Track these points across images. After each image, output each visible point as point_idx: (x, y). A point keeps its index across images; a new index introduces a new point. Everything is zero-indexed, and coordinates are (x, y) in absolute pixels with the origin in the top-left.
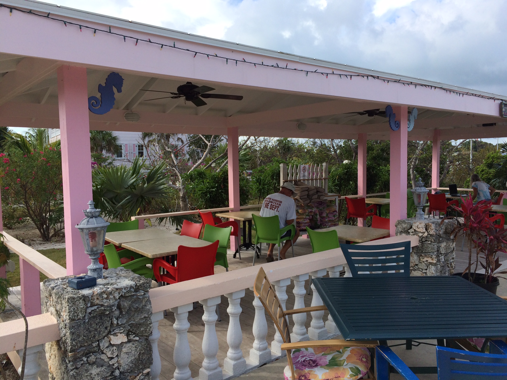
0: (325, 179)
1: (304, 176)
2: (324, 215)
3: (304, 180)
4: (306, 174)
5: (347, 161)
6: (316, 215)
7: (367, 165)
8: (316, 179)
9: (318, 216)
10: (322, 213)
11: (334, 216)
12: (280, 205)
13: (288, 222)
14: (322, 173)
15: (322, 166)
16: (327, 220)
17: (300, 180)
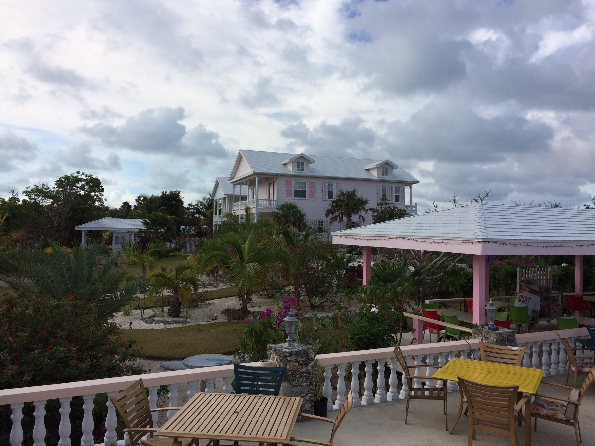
0: (550, 280)
1: (534, 277)
2: (551, 308)
3: (534, 280)
4: (536, 275)
5: (565, 264)
6: (545, 307)
7: (584, 269)
8: (543, 280)
9: (546, 308)
10: (549, 306)
11: (558, 309)
12: (530, 300)
13: (534, 311)
14: (547, 275)
15: (547, 269)
16: (552, 311)
17: (530, 280)
